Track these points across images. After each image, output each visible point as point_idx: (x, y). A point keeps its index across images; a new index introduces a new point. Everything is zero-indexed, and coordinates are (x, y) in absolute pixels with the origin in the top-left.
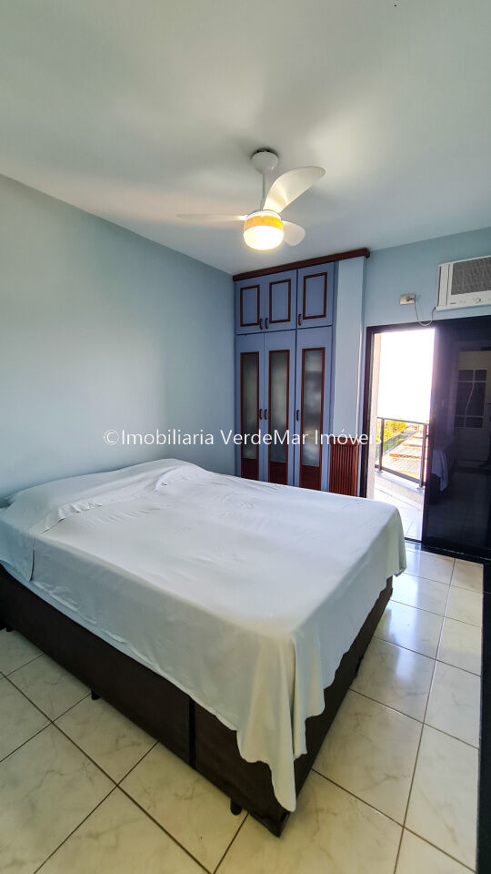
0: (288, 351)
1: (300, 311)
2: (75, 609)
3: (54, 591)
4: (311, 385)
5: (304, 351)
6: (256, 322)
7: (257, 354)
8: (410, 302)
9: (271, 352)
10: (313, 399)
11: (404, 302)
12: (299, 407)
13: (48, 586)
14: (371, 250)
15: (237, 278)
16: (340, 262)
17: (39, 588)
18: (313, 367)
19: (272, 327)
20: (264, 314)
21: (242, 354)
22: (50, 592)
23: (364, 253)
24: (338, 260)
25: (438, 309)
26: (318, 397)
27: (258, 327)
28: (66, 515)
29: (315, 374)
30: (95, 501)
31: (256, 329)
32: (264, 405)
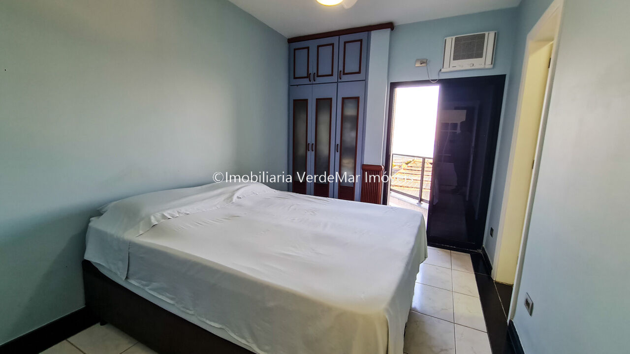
0: (331, 99)
1: (341, 68)
2: (171, 302)
3: (150, 287)
4: (348, 125)
5: (344, 99)
6: (306, 76)
7: (306, 101)
8: (423, 65)
9: (317, 100)
10: (350, 136)
11: (418, 65)
12: (338, 142)
13: (144, 283)
14: (396, 24)
15: (291, 41)
16: (372, 32)
17: (135, 285)
18: (350, 111)
19: (319, 80)
20: (313, 70)
21: (295, 101)
22: (147, 289)
23: (390, 26)
24: (371, 30)
25: (443, 70)
26: (353, 134)
27: (308, 79)
28: (158, 221)
29: (351, 117)
30: (183, 210)
31: (306, 81)
32: (311, 140)
